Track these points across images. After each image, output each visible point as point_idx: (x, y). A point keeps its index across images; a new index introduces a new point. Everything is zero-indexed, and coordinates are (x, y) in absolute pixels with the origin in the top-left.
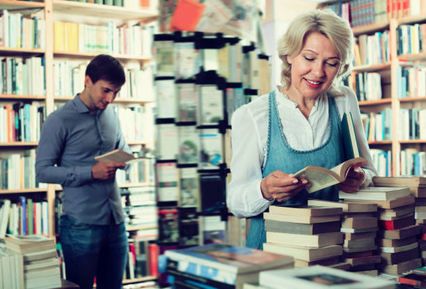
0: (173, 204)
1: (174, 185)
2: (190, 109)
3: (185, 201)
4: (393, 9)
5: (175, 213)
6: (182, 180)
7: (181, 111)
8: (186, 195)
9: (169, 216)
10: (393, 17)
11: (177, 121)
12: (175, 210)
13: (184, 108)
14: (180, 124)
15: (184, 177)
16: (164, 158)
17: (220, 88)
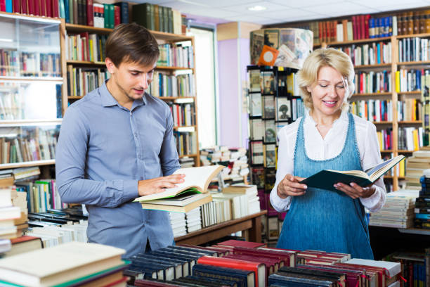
0: (262, 165)
1: (262, 154)
2: (271, 111)
3: (268, 163)
4: (323, 36)
5: (262, 171)
6: (267, 152)
7: (265, 112)
8: (269, 160)
9: (259, 173)
10: (323, 41)
11: (264, 117)
12: (262, 169)
13: (267, 110)
14: (265, 120)
15: (268, 150)
16: (255, 139)
17: (288, 99)
